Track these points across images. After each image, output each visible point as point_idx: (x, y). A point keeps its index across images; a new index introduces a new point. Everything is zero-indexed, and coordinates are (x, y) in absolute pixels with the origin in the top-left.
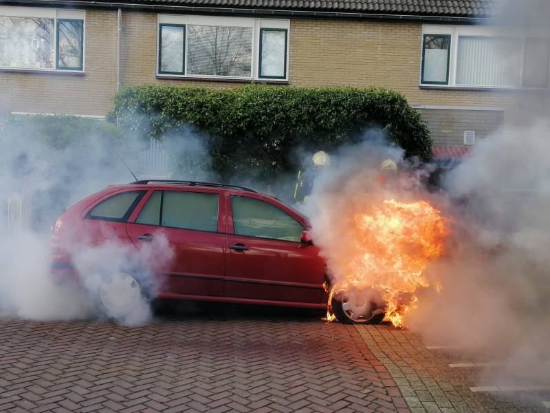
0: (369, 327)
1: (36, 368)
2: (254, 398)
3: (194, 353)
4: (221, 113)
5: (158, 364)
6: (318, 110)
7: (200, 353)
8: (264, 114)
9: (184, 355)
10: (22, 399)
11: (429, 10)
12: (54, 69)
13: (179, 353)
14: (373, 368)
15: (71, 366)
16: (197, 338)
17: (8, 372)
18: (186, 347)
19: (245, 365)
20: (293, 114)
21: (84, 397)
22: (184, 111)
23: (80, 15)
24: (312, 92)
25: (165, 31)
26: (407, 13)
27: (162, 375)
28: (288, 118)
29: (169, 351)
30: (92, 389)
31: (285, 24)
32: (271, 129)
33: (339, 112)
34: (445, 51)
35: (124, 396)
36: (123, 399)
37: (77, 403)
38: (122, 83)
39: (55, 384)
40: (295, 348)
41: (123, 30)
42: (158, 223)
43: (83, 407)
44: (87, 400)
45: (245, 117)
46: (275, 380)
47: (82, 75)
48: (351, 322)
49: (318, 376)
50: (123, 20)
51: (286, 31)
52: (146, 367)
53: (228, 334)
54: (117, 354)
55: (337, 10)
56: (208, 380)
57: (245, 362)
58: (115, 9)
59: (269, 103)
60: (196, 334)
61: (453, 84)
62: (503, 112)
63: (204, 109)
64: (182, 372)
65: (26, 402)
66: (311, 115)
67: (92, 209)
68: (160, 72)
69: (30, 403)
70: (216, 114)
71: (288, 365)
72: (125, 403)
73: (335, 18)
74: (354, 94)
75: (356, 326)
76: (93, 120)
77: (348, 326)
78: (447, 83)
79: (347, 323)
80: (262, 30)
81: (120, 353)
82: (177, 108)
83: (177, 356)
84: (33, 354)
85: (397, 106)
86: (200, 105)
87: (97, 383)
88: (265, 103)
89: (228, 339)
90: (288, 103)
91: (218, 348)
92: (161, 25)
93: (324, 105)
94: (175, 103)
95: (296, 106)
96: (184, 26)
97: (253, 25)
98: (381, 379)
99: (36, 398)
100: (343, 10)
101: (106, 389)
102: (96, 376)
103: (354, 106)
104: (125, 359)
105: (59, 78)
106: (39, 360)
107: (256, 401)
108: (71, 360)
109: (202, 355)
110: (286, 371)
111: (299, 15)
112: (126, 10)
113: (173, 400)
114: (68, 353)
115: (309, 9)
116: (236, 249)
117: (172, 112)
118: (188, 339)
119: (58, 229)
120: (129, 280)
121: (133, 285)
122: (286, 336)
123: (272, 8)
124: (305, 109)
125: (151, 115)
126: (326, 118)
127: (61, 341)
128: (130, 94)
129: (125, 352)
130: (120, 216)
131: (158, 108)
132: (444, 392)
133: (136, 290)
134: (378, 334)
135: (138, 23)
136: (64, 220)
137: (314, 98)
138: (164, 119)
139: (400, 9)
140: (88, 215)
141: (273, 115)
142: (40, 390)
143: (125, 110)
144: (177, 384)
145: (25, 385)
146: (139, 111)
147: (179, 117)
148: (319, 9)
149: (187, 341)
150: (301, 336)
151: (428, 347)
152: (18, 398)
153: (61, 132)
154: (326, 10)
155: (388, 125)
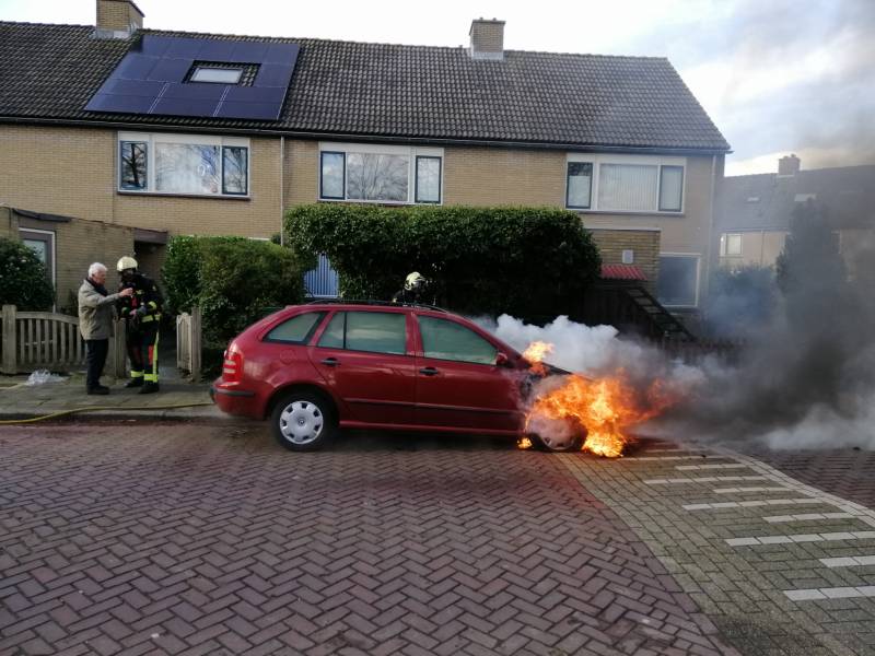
0: (570, 455)
1: (212, 526)
2: (481, 565)
3: (392, 496)
4: (396, 231)
5: (355, 515)
6: (493, 228)
7: (400, 496)
8: (438, 232)
9: (382, 499)
10: (198, 575)
11: (573, 140)
12: (220, 194)
13: (375, 496)
14: (600, 513)
15: (255, 520)
16: (391, 474)
17: (180, 532)
18: (384, 488)
19: (457, 514)
20: (468, 232)
21: (275, 570)
22: (357, 229)
23: (244, 142)
24: (487, 210)
25: (327, 158)
26: (553, 142)
27: (363, 531)
28: (464, 236)
29: (364, 493)
30: (283, 556)
31: (440, 152)
32: (445, 247)
33: (514, 230)
34: (588, 177)
35: (324, 567)
36: (322, 571)
37: (266, 580)
38: (286, 208)
39: (238, 550)
40: (501, 487)
41: (286, 158)
42: (342, 347)
43: (275, 586)
44: (279, 573)
45: (420, 236)
46: (497, 535)
47: (247, 200)
48: (550, 451)
49: (543, 528)
50: (287, 149)
51: (440, 158)
52: (344, 519)
53: (423, 469)
54: (306, 500)
55: (489, 139)
56: (418, 538)
57: (454, 508)
58: (277, 137)
59: (443, 221)
60: (388, 470)
61: (594, 208)
62: (659, 232)
63: (378, 227)
64: (386, 526)
65: (203, 580)
66: (487, 233)
67: (269, 333)
68: (322, 197)
69: (208, 583)
70: (390, 232)
71: (504, 510)
72: (327, 579)
73: (486, 147)
74: (529, 212)
75: (557, 455)
76: (260, 242)
77: (548, 455)
78: (589, 207)
79: (546, 452)
80: (417, 157)
81: (308, 499)
82: (350, 226)
83: (374, 502)
84: (208, 503)
85: (572, 224)
86: (374, 223)
87: (289, 546)
88: (439, 222)
89: (424, 475)
90: (463, 222)
91: (418, 488)
92: (322, 153)
93: (499, 223)
94: (349, 221)
95: (471, 225)
96: (344, 153)
97: (407, 153)
98: (618, 530)
99: (214, 573)
100: (494, 139)
101: (300, 556)
102: (285, 536)
103: (530, 224)
104: (316, 508)
105: (225, 202)
106: (216, 512)
107: (485, 570)
108: (253, 512)
109: (402, 499)
110: (505, 522)
111: (452, 143)
112: (288, 138)
113: (384, 571)
114: (248, 500)
115: (461, 138)
116: (427, 374)
117: (344, 231)
118: (382, 477)
119: (231, 354)
120: (311, 407)
121: (316, 414)
122: (487, 470)
123: (428, 136)
124: (480, 227)
125: (323, 233)
126: (501, 236)
127: (239, 483)
128: (301, 213)
129: (314, 498)
130: (300, 339)
131: (330, 227)
132: (698, 548)
133: (320, 419)
134: (584, 465)
135: (300, 151)
136: (238, 344)
137: (488, 217)
138: (337, 237)
139: (546, 138)
140: (265, 339)
141: (448, 234)
142: (219, 561)
143: (296, 229)
144: (385, 544)
145: (200, 552)
146: (311, 230)
147: (352, 235)
148: (472, 138)
149: (381, 480)
150: (503, 470)
151: (647, 482)
152: (193, 574)
153: (230, 252)
154: (477, 138)
155: (564, 243)
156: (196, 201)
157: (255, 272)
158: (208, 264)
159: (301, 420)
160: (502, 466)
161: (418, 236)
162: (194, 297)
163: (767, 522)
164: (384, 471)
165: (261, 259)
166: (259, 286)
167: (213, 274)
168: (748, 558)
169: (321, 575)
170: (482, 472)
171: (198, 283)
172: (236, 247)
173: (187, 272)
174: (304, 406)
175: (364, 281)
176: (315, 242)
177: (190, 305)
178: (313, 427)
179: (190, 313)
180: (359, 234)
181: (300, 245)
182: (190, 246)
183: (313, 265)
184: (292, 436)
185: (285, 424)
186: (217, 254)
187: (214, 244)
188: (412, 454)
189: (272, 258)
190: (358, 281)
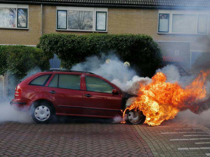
0: (139, 125)
2: (94, 153)
4: (81, 44)
5: (57, 141)
6: (119, 43)
8: (98, 44)
9: (67, 137)
11: (161, 4)
12: (16, 28)
13: (65, 136)
14: (140, 141)
15: (23, 142)
16: (72, 130)
19: (91, 141)
20: (109, 44)
21: (28, 154)
22: (67, 43)
23: (26, 7)
24: (116, 36)
25: (59, 13)
26: (153, 5)
27: (59, 145)
28: (107, 46)
29: (61, 135)
30: (32, 150)
31: (106, 10)
32: (100, 50)
33: (127, 43)
34: (168, 20)
35: (44, 153)
37: (26, 156)
38: (43, 33)
39: (17, 149)
40: (110, 134)
41: (43, 13)
42: (57, 87)
46: (103, 146)
47: (27, 30)
49: (119, 145)
50: (43, 9)
51: (106, 12)
53: (84, 129)
55: (126, 4)
56: (76, 147)
57: (91, 139)
58: (40, 4)
59: (100, 40)
62: (190, 43)
63: (75, 43)
64: (66, 144)
65: (6, 156)
66: (116, 45)
67: (31, 81)
70: (79, 44)
71: (107, 140)
74: (133, 36)
75: (134, 125)
77: (131, 126)
78: (168, 32)
79: (130, 124)
80: (97, 12)
81: (42, 137)
82: (64, 42)
83: (64, 138)
84: (9, 137)
85: (149, 41)
86: (73, 41)
87: (33, 148)
88: (98, 40)
89: (84, 131)
90: (107, 40)
91: (80, 134)
92: (58, 10)
93: (121, 41)
94: (63, 40)
95: (110, 41)
96: (66, 11)
97: (93, 10)
98: (143, 146)
99: (9, 154)
100: (128, 4)
101: (37, 150)
102: (33, 146)
103: (132, 41)
104: (44, 139)
105: (18, 31)
106: (11, 139)
107: (95, 155)
108: (23, 140)
109: (74, 137)
110: (107, 143)
111: (111, 6)
112: (44, 5)
113: (63, 154)
114: (22, 137)
115: (115, 4)
116: (87, 96)
117: (62, 44)
118: (69, 131)
119: (18, 89)
120: (46, 108)
121: (47, 110)
122: (107, 129)
123: (101, 3)
124: (113, 42)
125: (54, 45)
126: (122, 46)
127: (19, 132)
128: (46, 37)
129: (44, 136)
130: (42, 84)
131: (56, 42)
132: (167, 150)
133: (49, 112)
134: (142, 128)
135: (49, 10)
136: (20, 86)
137: (117, 38)
138: (59, 47)
139: (150, 4)
140: (30, 84)
141: (101, 45)
142: (11, 151)
143: (44, 43)
144: (65, 148)
145: (5, 149)
146: (49, 44)
147: (65, 45)
148: (119, 4)
149: (68, 132)
150: (112, 129)
151: (161, 133)
152: (3, 154)
153: (19, 52)
154: (121, 4)
155: (146, 48)
156: (6, 31)
157: (29, 59)
158: (10, 56)
159: (42, 113)
160: (112, 128)
161: (90, 46)
162: (5, 69)
163: (195, 144)
164: (71, 129)
165: (31, 54)
166: (31, 65)
167: (13, 60)
168: (182, 153)
169: (43, 155)
170: (105, 130)
171: (7, 64)
172: (22, 50)
173: (3, 60)
174: (43, 108)
175: (70, 63)
176: (51, 48)
177: (4, 72)
178: (47, 115)
179: (4, 76)
180: (67, 45)
181: (46, 49)
182: (4, 49)
183: (52, 57)
184: (39, 118)
185: (36, 114)
186: (14, 52)
187: (13, 48)
188: (81, 125)
189: (36, 54)
190: (68, 63)
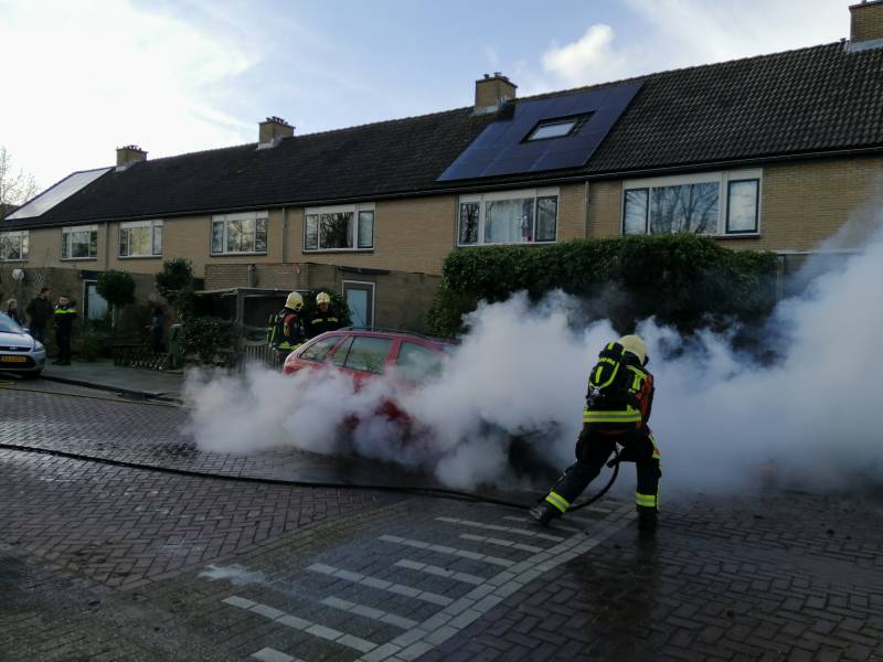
23: (555, 192)
25: (631, 196)
31: (758, 173)
41: (591, 201)
51: (758, 180)
58: (582, 182)
80: (730, 183)
92: (626, 191)
96: (647, 189)
97: (720, 179)
100: (825, 149)
112: (593, 182)
115: (782, 153)
123: (739, 158)
148: (795, 152)
